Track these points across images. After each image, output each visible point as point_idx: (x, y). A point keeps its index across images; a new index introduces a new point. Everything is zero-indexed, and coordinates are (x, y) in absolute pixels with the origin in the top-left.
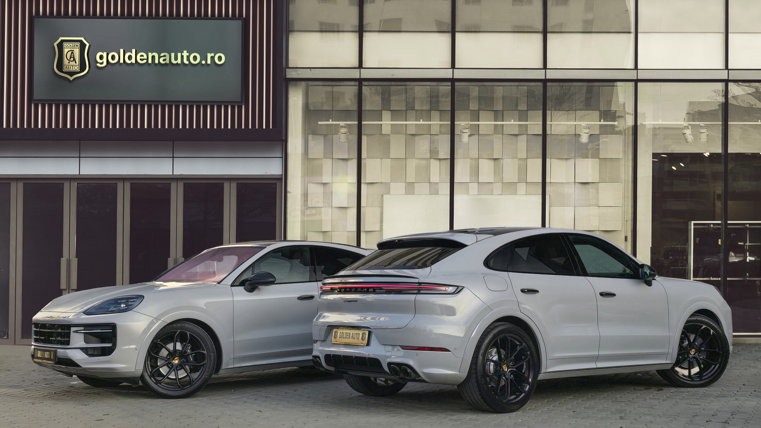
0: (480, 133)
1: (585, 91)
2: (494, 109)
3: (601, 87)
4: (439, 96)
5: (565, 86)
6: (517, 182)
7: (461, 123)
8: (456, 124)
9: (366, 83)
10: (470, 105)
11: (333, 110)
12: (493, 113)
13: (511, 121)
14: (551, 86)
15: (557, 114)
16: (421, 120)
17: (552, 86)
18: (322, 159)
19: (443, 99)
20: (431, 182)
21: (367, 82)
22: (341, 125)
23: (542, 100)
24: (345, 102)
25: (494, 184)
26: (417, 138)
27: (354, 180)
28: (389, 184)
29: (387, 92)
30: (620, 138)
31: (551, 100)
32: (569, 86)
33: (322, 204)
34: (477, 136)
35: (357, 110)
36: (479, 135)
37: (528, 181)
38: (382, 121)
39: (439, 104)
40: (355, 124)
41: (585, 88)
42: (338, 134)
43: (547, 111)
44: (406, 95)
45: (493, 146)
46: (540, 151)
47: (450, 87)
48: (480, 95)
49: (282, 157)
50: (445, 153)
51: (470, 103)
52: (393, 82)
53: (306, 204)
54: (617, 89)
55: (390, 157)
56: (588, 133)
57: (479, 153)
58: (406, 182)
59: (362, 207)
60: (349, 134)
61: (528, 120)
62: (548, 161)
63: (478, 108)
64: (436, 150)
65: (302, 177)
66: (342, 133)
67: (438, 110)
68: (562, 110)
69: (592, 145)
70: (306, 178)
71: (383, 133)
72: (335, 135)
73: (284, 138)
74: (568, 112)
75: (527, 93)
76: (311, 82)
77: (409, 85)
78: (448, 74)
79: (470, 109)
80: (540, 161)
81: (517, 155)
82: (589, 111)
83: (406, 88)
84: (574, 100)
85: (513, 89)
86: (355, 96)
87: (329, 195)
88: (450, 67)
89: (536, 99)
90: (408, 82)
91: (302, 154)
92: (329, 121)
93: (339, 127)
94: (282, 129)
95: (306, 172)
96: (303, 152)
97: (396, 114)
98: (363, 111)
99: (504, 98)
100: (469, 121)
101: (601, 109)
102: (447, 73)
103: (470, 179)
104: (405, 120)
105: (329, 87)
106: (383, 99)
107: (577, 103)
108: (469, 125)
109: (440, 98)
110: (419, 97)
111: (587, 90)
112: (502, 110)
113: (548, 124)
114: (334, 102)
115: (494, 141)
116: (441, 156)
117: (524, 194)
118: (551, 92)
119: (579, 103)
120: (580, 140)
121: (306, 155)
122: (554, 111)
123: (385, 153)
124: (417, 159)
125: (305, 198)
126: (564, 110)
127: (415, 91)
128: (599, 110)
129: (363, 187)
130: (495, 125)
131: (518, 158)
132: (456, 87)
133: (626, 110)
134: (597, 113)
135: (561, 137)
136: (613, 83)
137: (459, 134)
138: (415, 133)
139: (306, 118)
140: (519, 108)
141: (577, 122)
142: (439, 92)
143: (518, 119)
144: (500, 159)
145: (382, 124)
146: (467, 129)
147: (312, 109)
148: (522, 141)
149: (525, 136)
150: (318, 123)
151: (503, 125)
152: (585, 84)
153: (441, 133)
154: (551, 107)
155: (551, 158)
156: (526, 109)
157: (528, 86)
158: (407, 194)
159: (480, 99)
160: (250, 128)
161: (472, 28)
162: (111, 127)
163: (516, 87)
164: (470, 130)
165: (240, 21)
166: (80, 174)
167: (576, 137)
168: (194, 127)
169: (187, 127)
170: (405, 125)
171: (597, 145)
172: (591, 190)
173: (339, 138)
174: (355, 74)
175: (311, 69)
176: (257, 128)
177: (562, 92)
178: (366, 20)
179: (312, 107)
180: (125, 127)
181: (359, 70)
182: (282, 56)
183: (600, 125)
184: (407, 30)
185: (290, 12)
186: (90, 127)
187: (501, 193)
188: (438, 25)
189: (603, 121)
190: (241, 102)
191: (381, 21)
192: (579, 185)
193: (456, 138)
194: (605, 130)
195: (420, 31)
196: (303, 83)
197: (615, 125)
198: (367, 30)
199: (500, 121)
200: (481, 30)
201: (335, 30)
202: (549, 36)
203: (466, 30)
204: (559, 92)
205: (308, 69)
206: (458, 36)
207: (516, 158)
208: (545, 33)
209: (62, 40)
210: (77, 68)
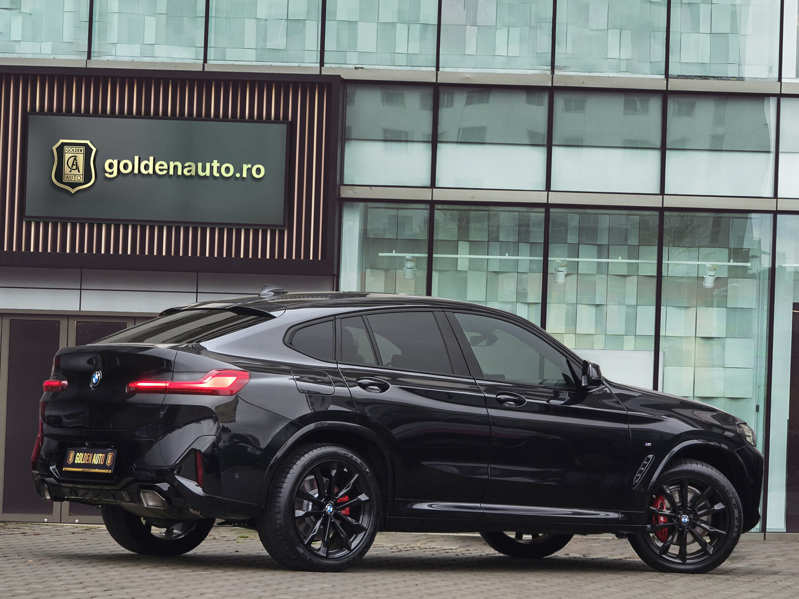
0: (580, 272)
1: (711, 223)
2: (598, 243)
3: (731, 219)
4: (529, 224)
5: (687, 216)
6: (624, 335)
7: (555, 260)
8: (550, 260)
9: (439, 207)
10: (568, 237)
11: (397, 239)
12: (596, 247)
13: (618, 259)
14: (669, 215)
15: (676, 251)
16: (507, 254)
17: (671, 216)
19: (535, 229)
21: (441, 205)
22: (406, 257)
23: (657, 233)
24: (412, 230)
25: (595, 336)
26: (500, 276)
29: (465, 219)
30: (754, 283)
31: (669, 233)
32: (692, 216)
34: (575, 276)
35: (427, 240)
36: (578, 274)
37: (637, 333)
38: (457, 254)
39: (529, 235)
40: (425, 257)
41: (712, 219)
42: (403, 269)
43: (664, 247)
44: (489, 223)
45: (595, 289)
46: (653, 297)
47: (544, 214)
48: (580, 225)
50: (535, 296)
51: (568, 235)
52: (472, 206)
54: (751, 222)
55: (466, 299)
56: (714, 276)
57: (578, 297)
60: (417, 269)
61: (639, 257)
62: (663, 309)
63: (578, 242)
66: (407, 268)
67: (528, 242)
68: (682, 246)
69: (719, 291)
71: (459, 269)
72: (399, 270)
73: (335, 272)
74: (689, 249)
75: (639, 224)
76: (371, 203)
77: (492, 211)
78: (542, 198)
79: (568, 242)
80: (653, 309)
81: (625, 300)
82: (715, 249)
83: (489, 214)
84: (698, 234)
85: (621, 219)
86: (425, 222)
88: (545, 190)
89: (650, 232)
90: (491, 207)
92: (392, 252)
93: (404, 261)
94: (333, 261)
96: (359, 290)
97: (475, 247)
98: (434, 241)
99: (610, 229)
100: (565, 258)
101: (730, 246)
102: (540, 197)
103: (565, 329)
104: (487, 254)
105: (393, 210)
106: (459, 227)
107: (701, 238)
108: (566, 262)
109: (531, 227)
110: (505, 226)
111: (714, 222)
112: (607, 245)
113: (664, 263)
114: (398, 229)
115: (597, 283)
116: (530, 299)
117: (633, 350)
118: (669, 224)
119: (703, 239)
120: (703, 285)
122: (672, 247)
123: (461, 295)
124: (499, 302)
126: (685, 246)
127: (499, 218)
128: (728, 248)
130: (598, 262)
131: (626, 304)
132: (550, 214)
133: (762, 249)
134: (725, 252)
135: (680, 280)
136: (747, 214)
137: (553, 273)
138: (498, 270)
139: (363, 248)
140: (629, 243)
141: (701, 261)
142: (530, 220)
143: (627, 255)
144: (602, 306)
145: (457, 258)
146: (563, 266)
147: (371, 237)
148: (632, 284)
149: (636, 278)
150: (378, 254)
151: (608, 263)
152: (712, 214)
153: (531, 271)
154: (668, 242)
155: (667, 306)
156: (637, 243)
157: (640, 215)
159: (581, 230)
160: (294, 258)
161: (573, 141)
162: (120, 253)
163: (625, 216)
164: (567, 269)
165: (285, 125)
166: (81, 310)
167: (699, 281)
168: (225, 256)
169: (216, 256)
170: (486, 260)
171: (724, 291)
172: (715, 347)
173: (404, 274)
174: (426, 195)
175: (371, 187)
176: (302, 258)
177: (683, 224)
178: (441, 129)
179: (371, 234)
180: (138, 253)
181: (431, 189)
182: (336, 170)
183: (729, 267)
184: (492, 142)
185: (347, 115)
186: (94, 252)
187: (603, 348)
188: (531, 136)
189: (733, 262)
190: (284, 226)
191: (459, 130)
192: (701, 341)
193: (549, 277)
194: (735, 273)
195: (508, 143)
196: (361, 204)
197: (747, 267)
198: (443, 140)
199: (605, 258)
200: (583, 145)
201: (403, 140)
202: (668, 153)
203: (565, 144)
204: (678, 223)
205: (367, 187)
206: (555, 150)
207: (624, 304)
208: (663, 149)
209: (62, 143)
210: (80, 179)
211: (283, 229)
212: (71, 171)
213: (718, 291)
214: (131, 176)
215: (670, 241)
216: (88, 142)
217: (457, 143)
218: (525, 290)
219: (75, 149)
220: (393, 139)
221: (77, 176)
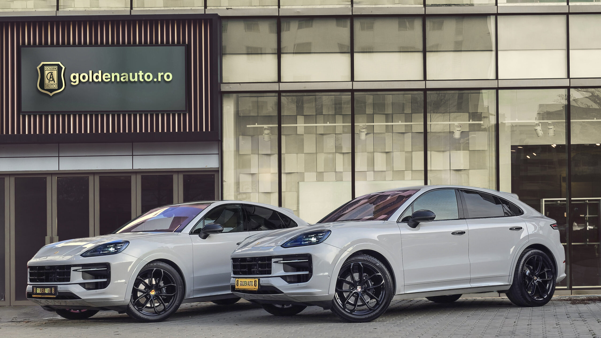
0: (375, 132)
1: (457, 97)
2: (386, 113)
3: (470, 94)
4: (342, 103)
5: (441, 93)
6: (405, 170)
7: (360, 125)
8: (356, 125)
9: (284, 94)
10: (367, 110)
11: (258, 116)
12: (384, 116)
13: (399, 122)
14: (430, 93)
15: (435, 116)
16: (328, 123)
17: (431, 94)
18: (250, 155)
19: (345, 106)
20: (336, 171)
21: (285, 93)
22: (265, 127)
23: (423, 105)
24: (267, 109)
25: (386, 172)
26: (325, 137)
27: (276, 170)
28: (304, 173)
29: (301, 101)
30: (486, 133)
31: (431, 105)
32: (445, 93)
33: (251, 190)
34: (372, 134)
35: (277, 116)
36: (374, 133)
37: (413, 169)
38: (297, 124)
39: (342, 109)
40: (276, 127)
41: (457, 95)
42: (263, 135)
43: (427, 114)
44: (316, 103)
45: (385, 142)
46: (422, 146)
47: (350, 96)
48: (374, 102)
49: (219, 154)
50: (347, 148)
51: (367, 108)
52: (305, 93)
53: (238, 191)
54: (482, 95)
55: (304, 152)
56: (460, 131)
57: (374, 148)
58: (317, 172)
59: (282, 192)
60: (272, 135)
61: (412, 121)
62: (429, 153)
63: (373, 112)
64: (340, 146)
65: (234, 169)
66: (265, 134)
67: (341, 114)
68: (439, 112)
70: (238, 170)
71: (298, 133)
72: (260, 136)
73: (220, 139)
74: (444, 114)
75: (411, 100)
76: (241, 94)
77: (318, 95)
78: (349, 86)
79: (367, 113)
80: (423, 153)
81: (404, 148)
82: (460, 113)
83: (316, 98)
84: (449, 104)
85: (400, 96)
86: (275, 104)
87: (256, 183)
88: (350, 80)
89: (419, 104)
90: (317, 93)
91: (234, 151)
92: (255, 125)
93: (263, 129)
94: (218, 132)
95: (238, 165)
96: (235, 149)
97: (308, 118)
98: (282, 116)
99: (393, 104)
100: (365, 123)
101: (469, 111)
102: (347, 85)
103: (367, 168)
104: (315, 123)
105: (255, 97)
106: (297, 107)
108: (366, 126)
109: (343, 105)
110: (326, 105)
111: (458, 97)
112: (391, 114)
113: (428, 124)
114: (259, 110)
115: (386, 138)
116: (344, 151)
117: (411, 180)
118: (430, 99)
119: (452, 107)
120: (453, 136)
121: (238, 152)
122: (433, 114)
123: (300, 149)
124: (324, 153)
125: (237, 186)
126: (441, 112)
127: (322, 100)
128: (468, 112)
129: (283, 176)
130: (386, 125)
131: (405, 151)
132: (355, 96)
133: (490, 112)
134: (467, 115)
135: (439, 134)
136: (479, 90)
137: (358, 133)
138: (323, 133)
139: (237, 123)
140: (405, 112)
141: (452, 122)
142: (342, 100)
143: (404, 120)
144: (390, 153)
145: (297, 126)
146: (364, 129)
148: (408, 138)
149: (410, 134)
150: (246, 126)
151: (393, 125)
152: (457, 92)
153: (344, 132)
155: (431, 151)
156: (410, 112)
157: (411, 94)
158: (318, 181)
159: (374, 105)
160: (193, 131)
161: (367, 49)
162: (83, 132)
163: (402, 95)
164: (367, 130)
165: (184, 47)
166: (60, 170)
167: (451, 134)
168: (149, 131)
169: (143, 131)
170: (315, 126)
171: (467, 140)
172: (463, 175)
173: (263, 138)
174: (275, 87)
175: (240, 84)
176: (198, 131)
177: (439, 98)
178: (283, 45)
179: (241, 114)
180: (94, 132)
181: (278, 84)
182: (218, 74)
183: (470, 125)
184: (315, 52)
185: (223, 39)
186: (66, 133)
187: (392, 179)
188: (340, 47)
189: (472, 121)
190: (186, 111)
191: (295, 45)
192: (454, 172)
193: (356, 136)
194: (474, 128)
195: (326, 52)
196: (235, 95)
197: (481, 124)
198: (284, 52)
199: (390, 122)
200: (374, 51)
201: (259, 53)
202: (428, 54)
203: (362, 51)
204: (436, 98)
205: (238, 84)
206: (356, 55)
207: (404, 151)
208: (424, 52)
209: (43, 64)
210: (55, 86)
211: (185, 112)
212: (49, 82)
213: (463, 140)
214: (88, 83)
215: (431, 109)
216: (59, 63)
217: (293, 53)
218: (340, 145)
219: (51, 67)
220: (253, 53)
221: (53, 85)
